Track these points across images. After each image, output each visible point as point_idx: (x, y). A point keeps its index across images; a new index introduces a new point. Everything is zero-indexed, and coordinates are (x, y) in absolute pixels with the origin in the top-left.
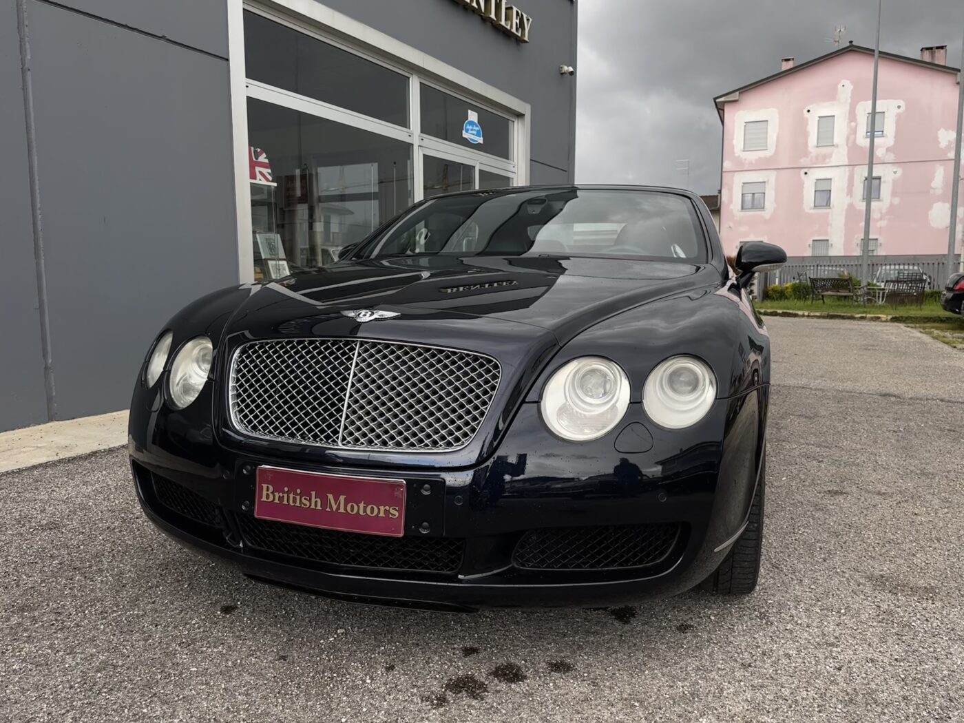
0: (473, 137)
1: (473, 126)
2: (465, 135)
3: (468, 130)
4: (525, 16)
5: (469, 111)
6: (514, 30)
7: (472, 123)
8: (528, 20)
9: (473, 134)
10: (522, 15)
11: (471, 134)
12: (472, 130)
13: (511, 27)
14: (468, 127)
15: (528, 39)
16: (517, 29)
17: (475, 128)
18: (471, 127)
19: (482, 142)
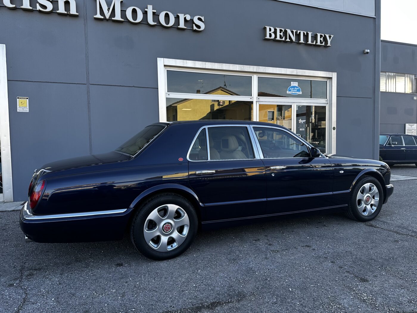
0: (294, 92)
1: (294, 88)
2: (288, 92)
3: (291, 90)
4: (327, 36)
5: (292, 83)
6: (319, 43)
7: (294, 87)
8: (330, 37)
9: (295, 91)
10: (325, 36)
11: (294, 91)
12: (294, 90)
13: (316, 42)
14: (291, 89)
15: (330, 45)
16: (321, 42)
17: (295, 88)
18: (293, 89)
19: (301, 94)
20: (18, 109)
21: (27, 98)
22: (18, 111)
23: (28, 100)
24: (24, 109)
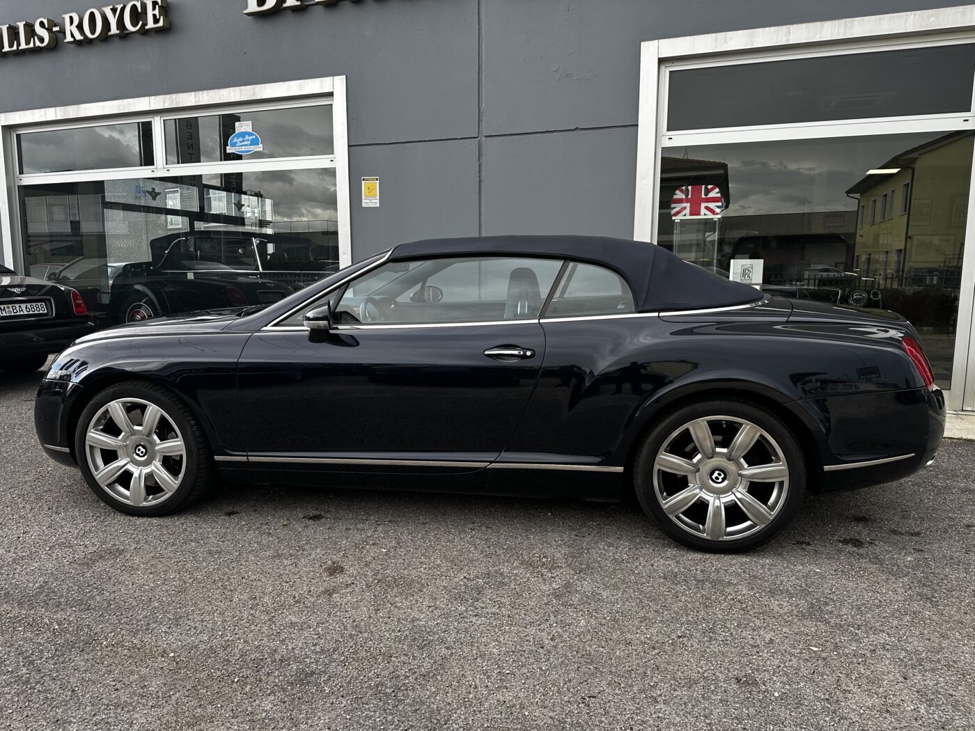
20: (363, 201)
21: (377, 179)
22: (364, 205)
23: (378, 182)
24: (373, 201)
